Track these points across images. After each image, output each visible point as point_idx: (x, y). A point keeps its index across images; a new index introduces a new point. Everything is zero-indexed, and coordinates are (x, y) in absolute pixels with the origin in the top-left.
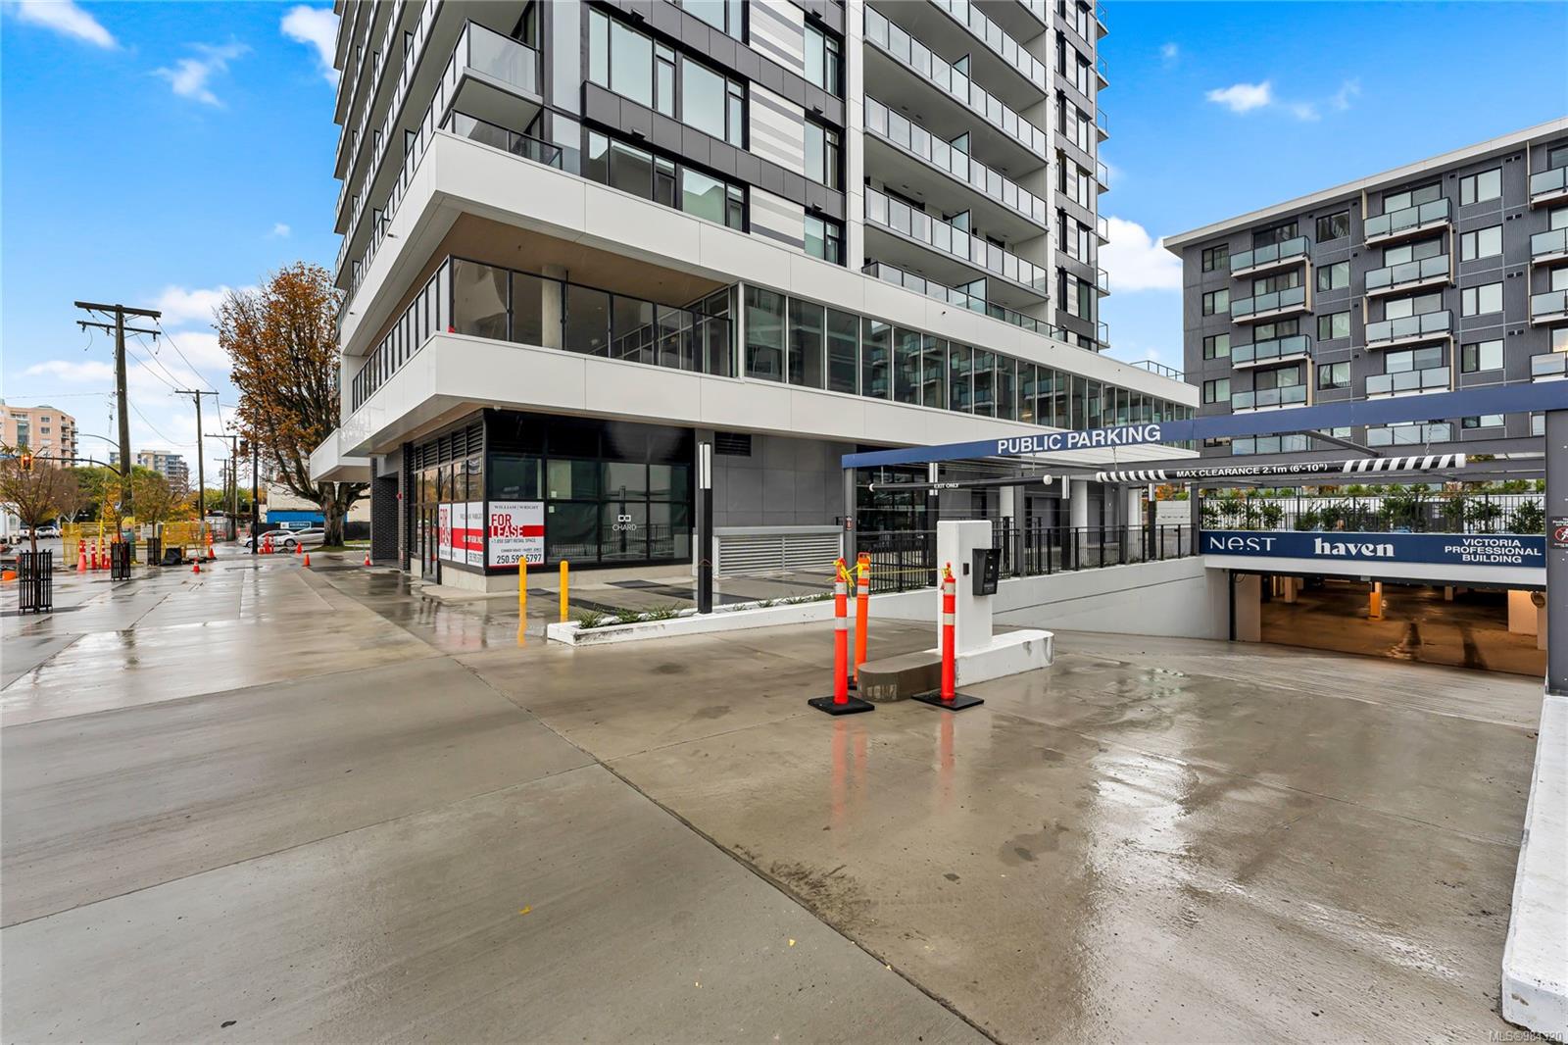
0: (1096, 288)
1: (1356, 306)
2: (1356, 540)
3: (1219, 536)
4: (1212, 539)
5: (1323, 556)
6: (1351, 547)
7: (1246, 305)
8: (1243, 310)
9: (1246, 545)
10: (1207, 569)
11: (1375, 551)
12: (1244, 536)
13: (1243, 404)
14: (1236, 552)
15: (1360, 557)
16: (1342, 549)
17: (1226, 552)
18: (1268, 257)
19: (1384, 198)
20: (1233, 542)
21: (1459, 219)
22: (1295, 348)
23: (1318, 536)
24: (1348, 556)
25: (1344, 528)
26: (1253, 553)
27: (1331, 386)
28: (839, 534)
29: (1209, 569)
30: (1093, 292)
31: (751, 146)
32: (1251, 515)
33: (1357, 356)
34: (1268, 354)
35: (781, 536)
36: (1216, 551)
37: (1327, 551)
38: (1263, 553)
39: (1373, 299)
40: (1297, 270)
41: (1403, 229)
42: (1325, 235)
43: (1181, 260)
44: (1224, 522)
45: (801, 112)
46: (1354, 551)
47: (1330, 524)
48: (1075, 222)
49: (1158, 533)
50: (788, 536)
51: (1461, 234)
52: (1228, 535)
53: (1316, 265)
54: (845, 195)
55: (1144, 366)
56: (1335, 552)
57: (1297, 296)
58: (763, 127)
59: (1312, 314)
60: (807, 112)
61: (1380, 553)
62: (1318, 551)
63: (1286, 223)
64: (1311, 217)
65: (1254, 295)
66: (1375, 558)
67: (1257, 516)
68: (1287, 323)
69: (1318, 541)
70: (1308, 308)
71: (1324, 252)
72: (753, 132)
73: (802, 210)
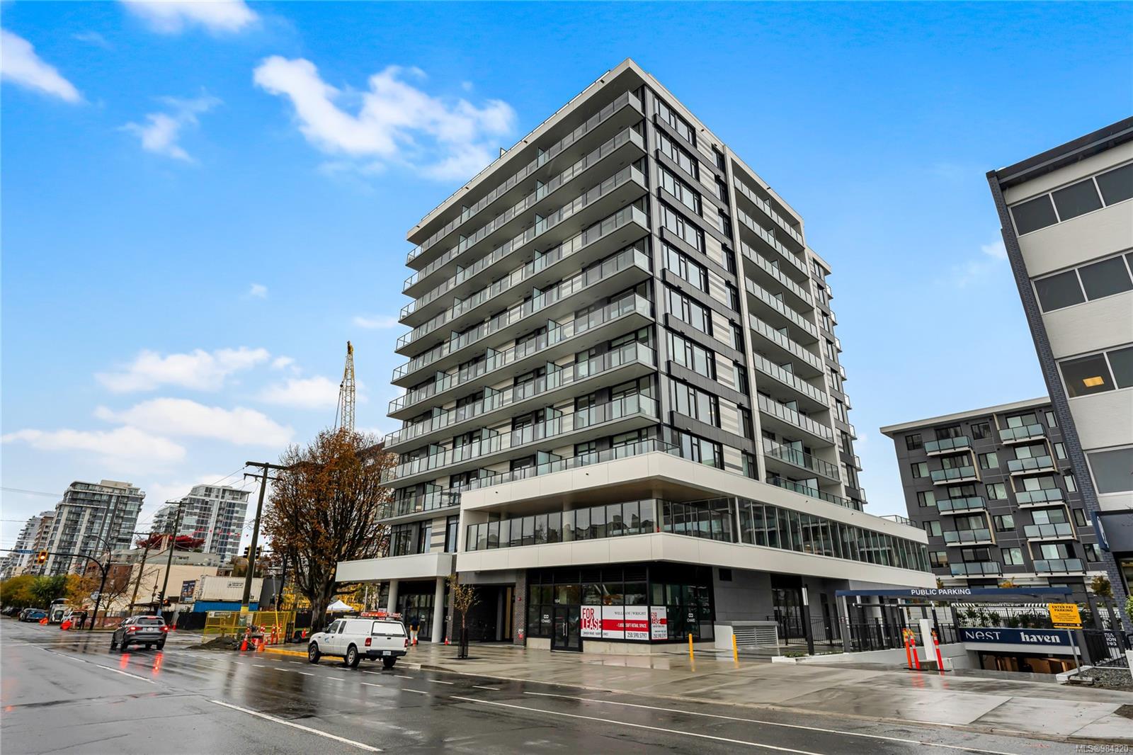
0: (855, 468)
1: (1006, 480)
2: (1041, 633)
3: (970, 630)
4: (967, 632)
5: (1026, 643)
6: (1039, 637)
7: (940, 474)
8: (939, 478)
9: (985, 636)
10: (967, 650)
11: (1050, 639)
12: (984, 631)
13: (951, 538)
14: (981, 640)
15: (1044, 643)
16: (1034, 639)
17: (975, 640)
18: (947, 447)
19: (1006, 418)
20: (978, 634)
21: (1050, 435)
22: (976, 504)
23: (1021, 631)
24: (1038, 643)
25: (1033, 627)
26: (990, 641)
27: (1003, 530)
28: (774, 626)
29: (969, 651)
30: (854, 470)
31: (722, 426)
32: (984, 619)
33: (1015, 512)
34: (960, 508)
35: (754, 626)
36: (970, 640)
37: (1028, 640)
38: (995, 641)
39: (1015, 477)
40: (966, 455)
41: (1021, 438)
42: (978, 436)
43: (893, 440)
44: (969, 623)
45: (735, 406)
46: (1041, 640)
47: (1025, 625)
48: (840, 431)
49: (940, 628)
50: (757, 627)
51: (1054, 444)
52: (975, 630)
53: (977, 453)
54: (754, 441)
55: (893, 519)
56: (1032, 640)
57: (970, 472)
58: (726, 417)
59: (981, 483)
60: (738, 405)
61: (1054, 641)
62: (1024, 640)
63: (952, 426)
64: (967, 424)
65: (943, 469)
66: (1051, 644)
67: (986, 619)
68: (968, 489)
69: (1022, 634)
70: (979, 479)
71: (980, 445)
72: (722, 419)
73: (740, 452)
